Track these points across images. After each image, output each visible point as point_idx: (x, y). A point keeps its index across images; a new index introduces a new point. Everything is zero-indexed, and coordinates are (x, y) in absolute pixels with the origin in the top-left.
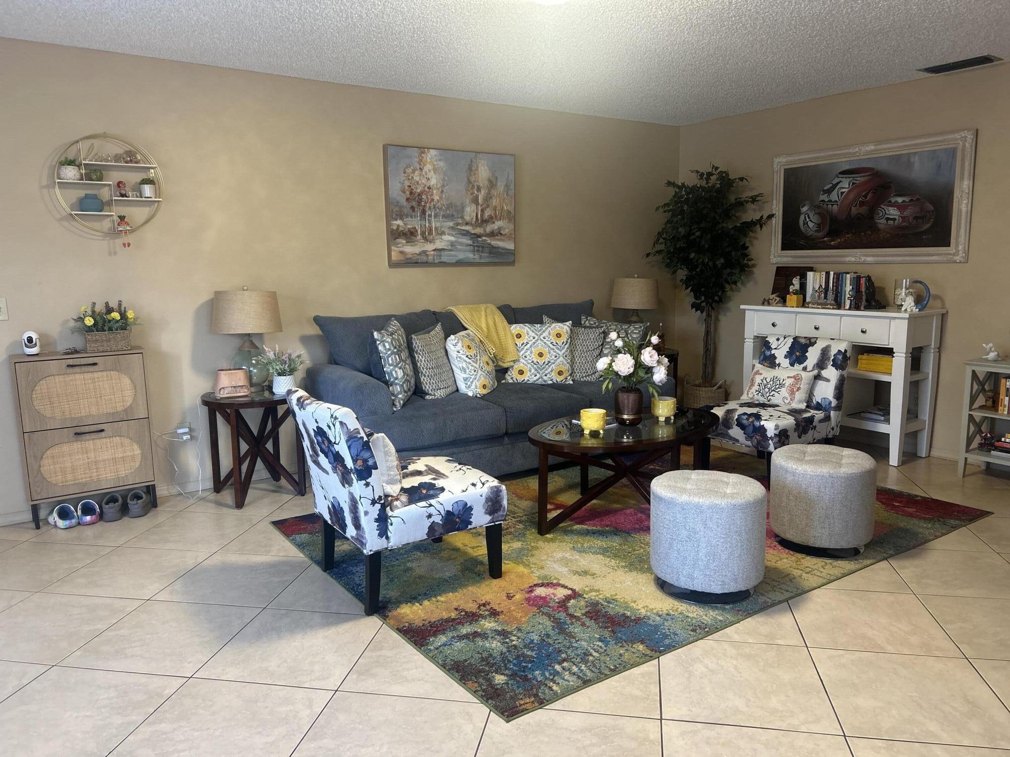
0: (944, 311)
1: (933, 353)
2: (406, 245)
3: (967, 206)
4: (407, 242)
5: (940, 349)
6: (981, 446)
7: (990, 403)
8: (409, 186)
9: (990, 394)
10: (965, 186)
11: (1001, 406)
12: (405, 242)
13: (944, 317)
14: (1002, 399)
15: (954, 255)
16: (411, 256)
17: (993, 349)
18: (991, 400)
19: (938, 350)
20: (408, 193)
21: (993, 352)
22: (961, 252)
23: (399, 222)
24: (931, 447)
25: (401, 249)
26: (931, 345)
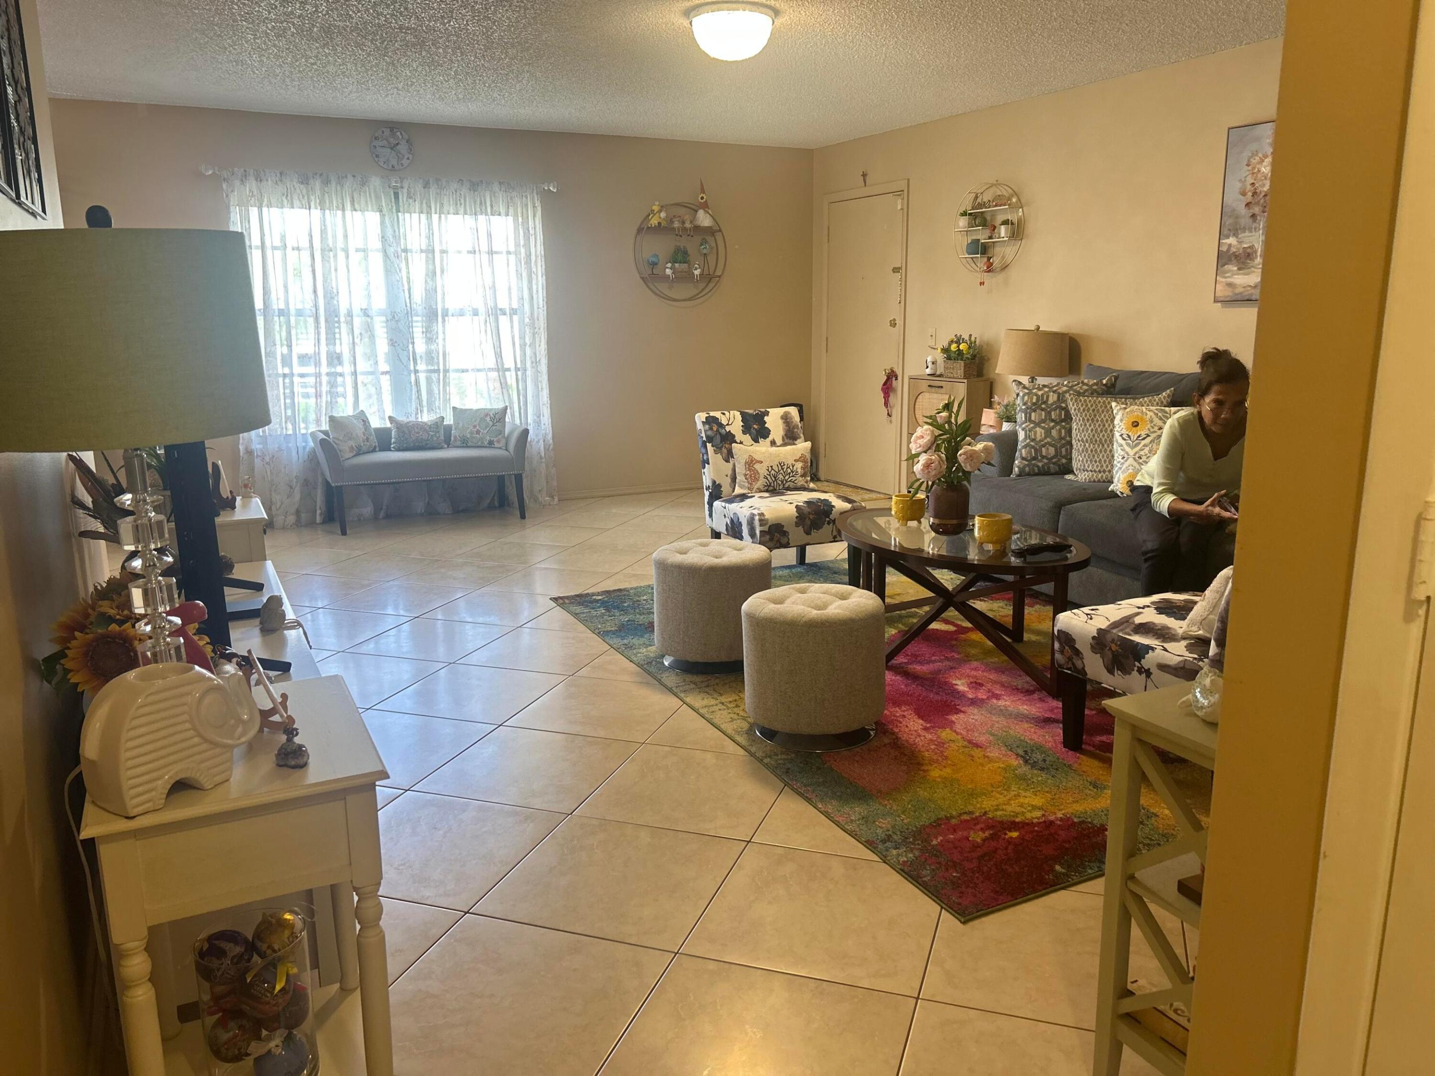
2: (1238, 274)
4: (1239, 269)
8: (1253, 184)
12: (1236, 268)
16: (1241, 290)
20: (1250, 194)
23: (1232, 240)
25: (1229, 280)
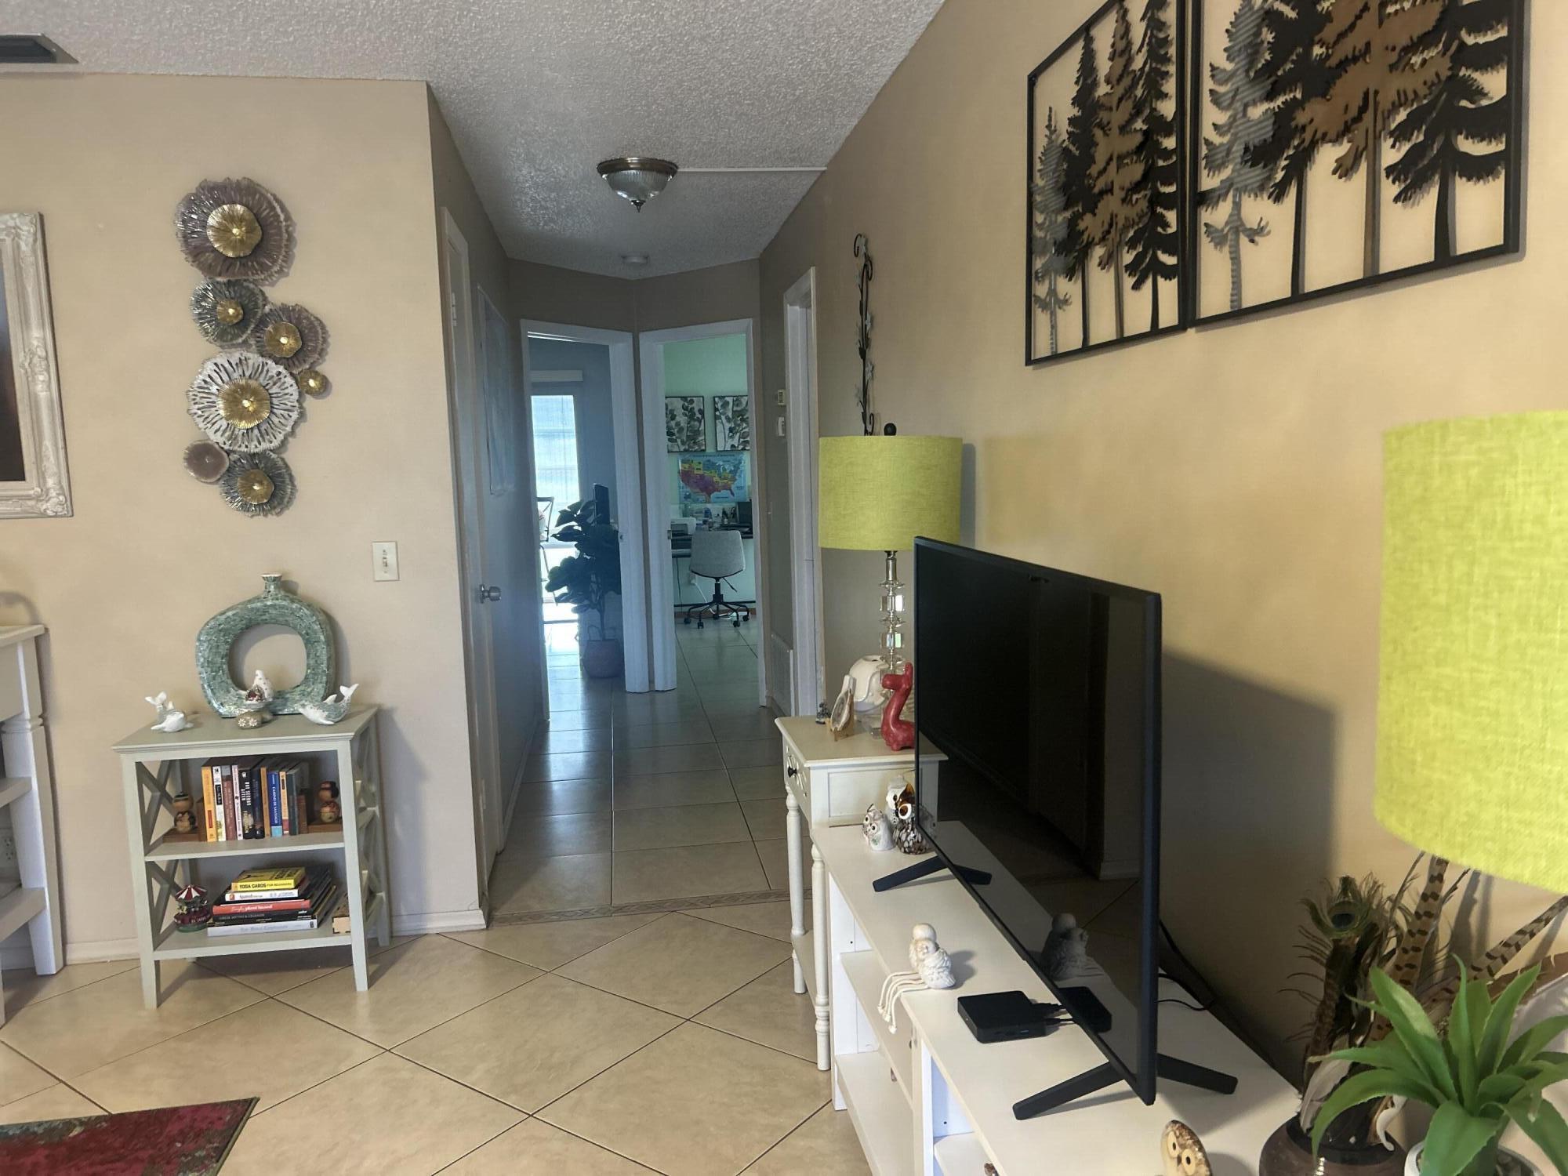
0: (37, 630)
1: (32, 729)
3: (49, 387)
5: (44, 718)
6: (182, 921)
7: (184, 825)
9: (182, 804)
10: (35, 343)
11: (211, 827)
13: (40, 643)
14: (210, 812)
15: (38, 499)
17: (170, 706)
18: (187, 816)
19: (41, 721)
21: (171, 712)
22: (53, 493)
24: (64, 943)
26: (22, 712)
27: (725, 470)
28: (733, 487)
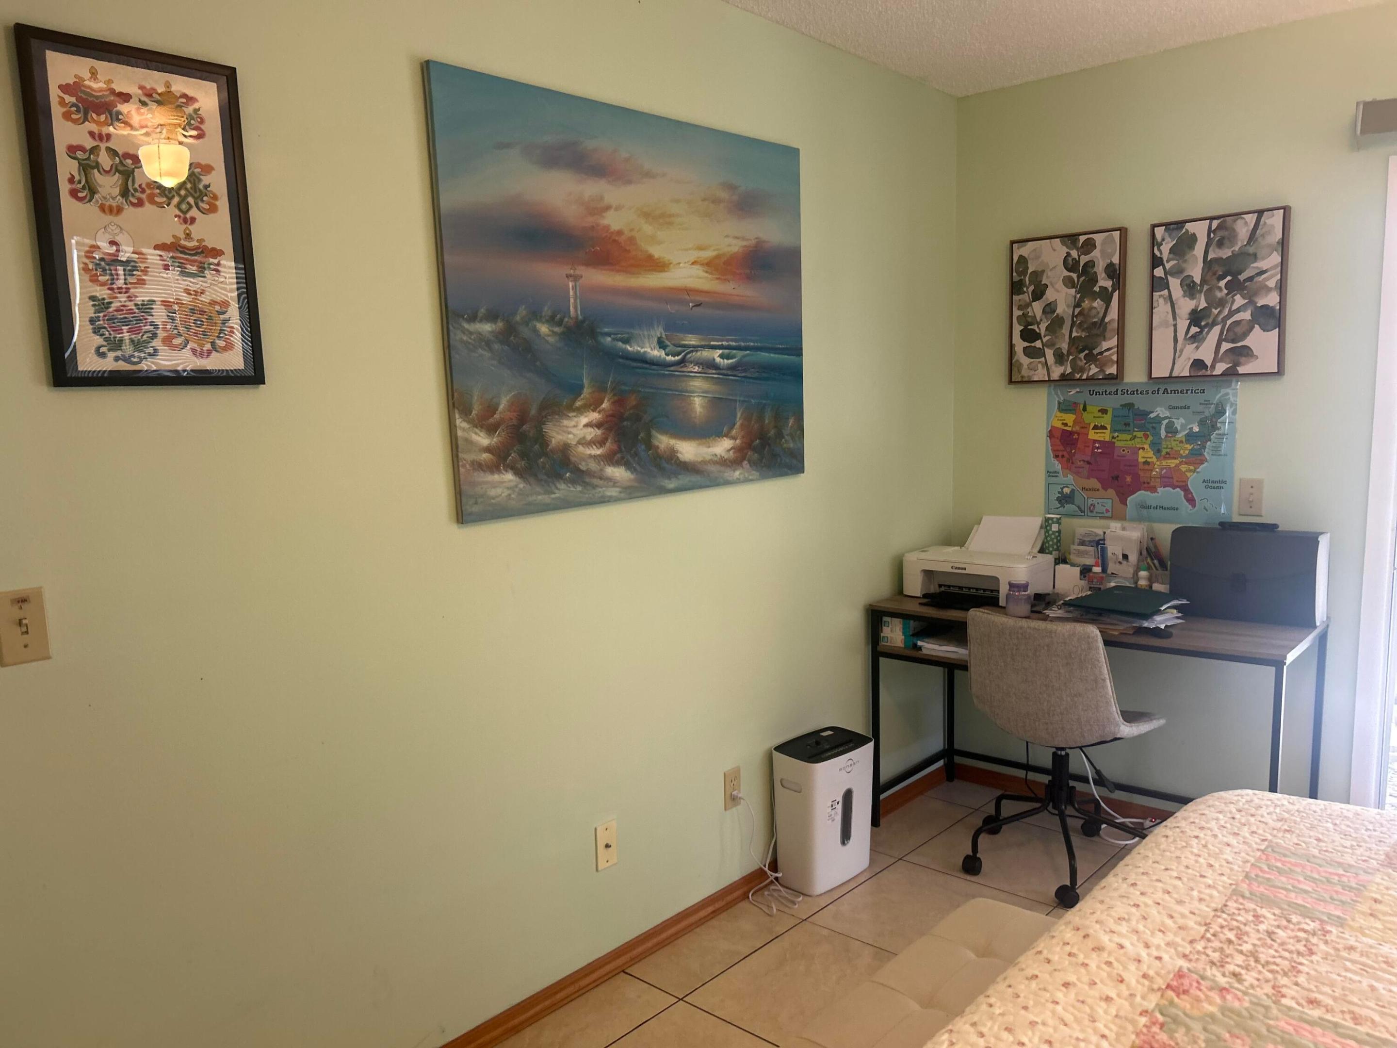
27: (1172, 431)
28: (1194, 481)
